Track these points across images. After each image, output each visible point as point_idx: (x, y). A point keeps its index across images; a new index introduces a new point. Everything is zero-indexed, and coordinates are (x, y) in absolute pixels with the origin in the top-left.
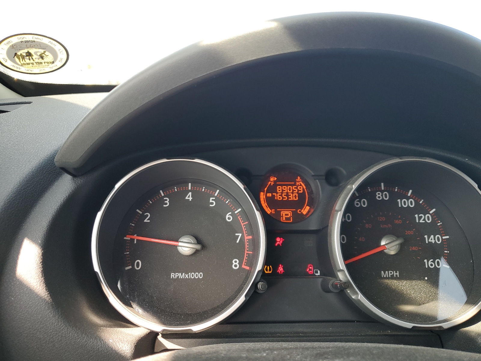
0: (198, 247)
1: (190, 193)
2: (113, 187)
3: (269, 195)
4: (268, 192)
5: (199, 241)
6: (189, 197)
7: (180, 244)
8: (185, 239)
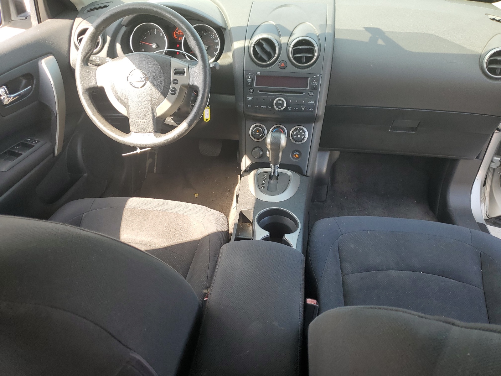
0: (157, 46)
1: (155, 32)
2: (134, 30)
3: (176, 33)
4: (176, 32)
5: (157, 45)
6: (155, 33)
7: (152, 45)
8: (154, 44)
